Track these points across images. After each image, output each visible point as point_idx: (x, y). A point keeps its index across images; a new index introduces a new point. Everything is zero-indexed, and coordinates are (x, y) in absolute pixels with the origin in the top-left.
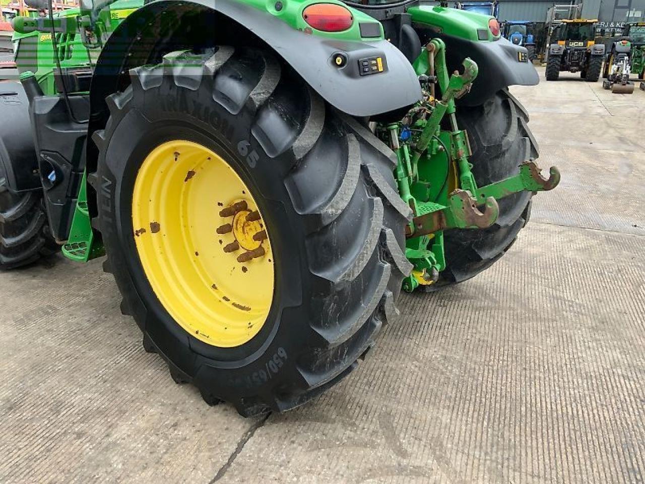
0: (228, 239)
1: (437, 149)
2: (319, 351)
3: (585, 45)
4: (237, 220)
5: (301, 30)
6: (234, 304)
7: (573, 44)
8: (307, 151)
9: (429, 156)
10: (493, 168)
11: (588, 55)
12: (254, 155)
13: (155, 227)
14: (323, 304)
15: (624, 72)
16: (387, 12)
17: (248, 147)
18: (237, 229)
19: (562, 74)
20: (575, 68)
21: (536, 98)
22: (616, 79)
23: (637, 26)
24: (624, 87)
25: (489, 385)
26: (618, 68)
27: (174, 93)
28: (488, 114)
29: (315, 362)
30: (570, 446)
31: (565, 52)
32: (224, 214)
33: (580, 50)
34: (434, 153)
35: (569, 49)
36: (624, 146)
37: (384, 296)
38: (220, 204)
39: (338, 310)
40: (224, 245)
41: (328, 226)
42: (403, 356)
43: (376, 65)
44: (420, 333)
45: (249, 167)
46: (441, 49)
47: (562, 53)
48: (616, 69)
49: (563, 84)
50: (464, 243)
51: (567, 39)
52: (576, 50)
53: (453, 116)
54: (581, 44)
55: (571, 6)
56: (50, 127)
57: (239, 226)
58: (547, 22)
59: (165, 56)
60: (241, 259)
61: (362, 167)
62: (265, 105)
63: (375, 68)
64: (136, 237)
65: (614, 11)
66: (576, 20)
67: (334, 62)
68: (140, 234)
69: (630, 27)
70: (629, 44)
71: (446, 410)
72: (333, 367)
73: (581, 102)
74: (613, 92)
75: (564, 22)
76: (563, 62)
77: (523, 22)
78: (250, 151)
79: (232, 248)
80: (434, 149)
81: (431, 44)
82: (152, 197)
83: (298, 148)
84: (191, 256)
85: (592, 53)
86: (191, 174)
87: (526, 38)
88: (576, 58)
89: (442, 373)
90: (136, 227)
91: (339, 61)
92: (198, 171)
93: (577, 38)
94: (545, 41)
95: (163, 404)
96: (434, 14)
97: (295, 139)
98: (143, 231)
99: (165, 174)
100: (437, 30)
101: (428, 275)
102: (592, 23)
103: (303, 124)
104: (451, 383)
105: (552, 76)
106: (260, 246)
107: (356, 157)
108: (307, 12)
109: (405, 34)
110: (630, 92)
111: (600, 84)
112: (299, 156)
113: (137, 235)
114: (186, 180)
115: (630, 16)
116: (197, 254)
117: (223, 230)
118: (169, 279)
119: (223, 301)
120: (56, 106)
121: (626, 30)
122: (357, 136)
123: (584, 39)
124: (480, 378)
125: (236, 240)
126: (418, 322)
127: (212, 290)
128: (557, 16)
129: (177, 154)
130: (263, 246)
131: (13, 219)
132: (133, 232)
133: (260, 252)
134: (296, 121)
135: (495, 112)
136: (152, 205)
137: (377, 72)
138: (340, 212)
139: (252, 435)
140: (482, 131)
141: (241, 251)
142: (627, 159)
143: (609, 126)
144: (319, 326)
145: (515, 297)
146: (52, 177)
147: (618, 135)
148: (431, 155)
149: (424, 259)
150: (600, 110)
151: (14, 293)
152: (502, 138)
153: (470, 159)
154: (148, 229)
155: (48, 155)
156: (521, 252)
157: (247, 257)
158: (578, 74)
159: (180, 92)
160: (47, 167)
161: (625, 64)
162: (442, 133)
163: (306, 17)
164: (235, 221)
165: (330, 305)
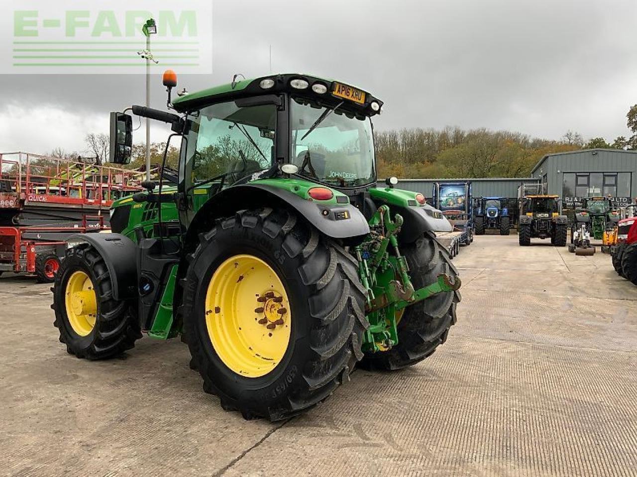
0: (261, 317)
1: (387, 266)
2: (315, 364)
3: (550, 216)
4: (267, 305)
5: (306, 199)
6: (263, 358)
7: (540, 215)
8: (310, 253)
9: (383, 271)
10: (425, 280)
11: (554, 224)
12: (283, 258)
13: (218, 310)
14: (318, 333)
15: (584, 238)
16: (355, 191)
17: (279, 253)
18: (266, 310)
19: (533, 240)
20: (544, 235)
21: (507, 259)
22: (578, 243)
23: (593, 200)
24: (585, 250)
25: (427, 414)
26: (579, 235)
27: (241, 229)
28: (419, 247)
29: (314, 372)
30: (471, 437)
31: (533, 222)
32: (260, 300)
33: (546, 220)
34: (386, 268)
35: (537, 219)
36: (572, 293)
37: (351, 335)
38: (257, 295)
39: (326, 337)
40: (258, 320)
41: (320, 290)
42: (372, 401)
43: (344, 215)
44: (385, 391)
45: (280, 264)
46: (386, 210)
47: (530, 223)
48: (577, 235)
49: (534, 249)
50: (412, 331)
51: (534, 212)
52: (542, 220)
53: (397, 248)
54: (546, 215)
55: (538, 184)
56: (149, 257)
57: (268, 308)
58: (518, 198)
59: (238, 212)
60: (269, 327)
61: (338, 264)
62: (289, 233)
63: (343, 216)
64: (206, 316)
65: (575, 189)
66: (543, 196)
67: (323, 214)
68: (209, 313)
69: (587, 201)
70: (588, 215)
71: (396, 423)
72: (324, 376)
73: (546, 262)
74: (576, 254)
75: (529, 198)
76: (532, 230)
77: (497, 198)
78: (280, 255)
79: (263, 322)
80: (385, 266)
81: (381, 208)
82: (218, 291)
83: (305, 252)
84: (237, 330)
85: (556, 223)
86: (241, 278)
87: (501, 211)
88: (544, 227)
89: (397, 408)
90: (207, 309)
91: (325, 213)
92: (245, 276)
93: (542, 210)
94: (518, 214)
95: (217, 420)
96: (385, 193)
97: (303, 248)
98: (210, 311)
99: (227, 277)
100: (386, 201)
101: (385, 345)
102: (553, 198)
103: (308, 242)
104: (402, 413)
105: (524, 242)
106: (281, 319)
107: (335, 260)
108: (310, 192)
109: (366, 202)
110: (591, 254)
111: (566, 248)
112: (306, 256)
113: (207, 314)
114: (238, 282)
115: (591, 192)
116: (240, 329)
117: (259, 311)
118: (223, 340)
119: (256, 356)
120: (154, 245)
121: (584, 202)
122: (336, 250)
123: (549, 211)
124: (421, 411)
125: (266, 317)
126: (384, 386)
127: (249, 351)
128: (526, 193)
129: (236, 264)
130: (282, 318)
131: (111, 319)
132: (205, 313)
133: (281, 322)
134: (303, 241)
135: (424, 247)
136: (217, 296)
137: (345, 218)
138: (326, 284)
139: (274, 431)
140: (416, 257)
141: (269, 323)
142: (570, 301)
143: (565, 279)
144: (315, 346)
145: (453, 376)
146: (147, 288)
147: (571, 285)
148: (384, 270)
149: (382, 333)
150: (562, 268)
151: (103, 372)
152: (429, 262)
153: (408, 273)
154: (214, 311)
155: (146, 274)
156: (466, 353)
157: (272, 327)
158: (548, 240)
159: (245, 229)
160: (145, 281)
161: (583, 232)
162: (391, 257)
163: (310, 193)
164: (266, 305)
165: (321, 334)
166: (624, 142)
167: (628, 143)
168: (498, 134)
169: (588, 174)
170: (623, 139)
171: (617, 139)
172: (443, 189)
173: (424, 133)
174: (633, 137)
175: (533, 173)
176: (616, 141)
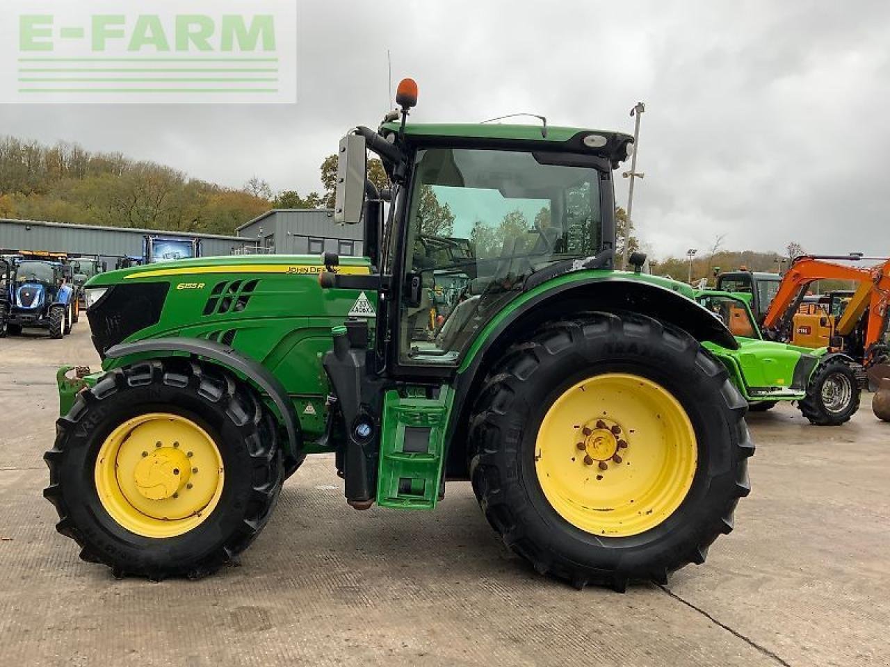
4: (590, 438)
6: (594, 510)
18: (588, 445)
38: (576, 427)
57: (590, 443)
90: (537, 454)
125: (587, 455)
132: (534, 458)
146: (365, 431)
164: (588, 439)
166: (316, 199)
167: (322, 202)
168: (140, 165)
169: (321, 239)
170: (315, 195)
171: (309, 195)
172: (158, 246)
173: (22, 148)
174: (326, 196)
175: (239, 231)
176: (309, 197)
